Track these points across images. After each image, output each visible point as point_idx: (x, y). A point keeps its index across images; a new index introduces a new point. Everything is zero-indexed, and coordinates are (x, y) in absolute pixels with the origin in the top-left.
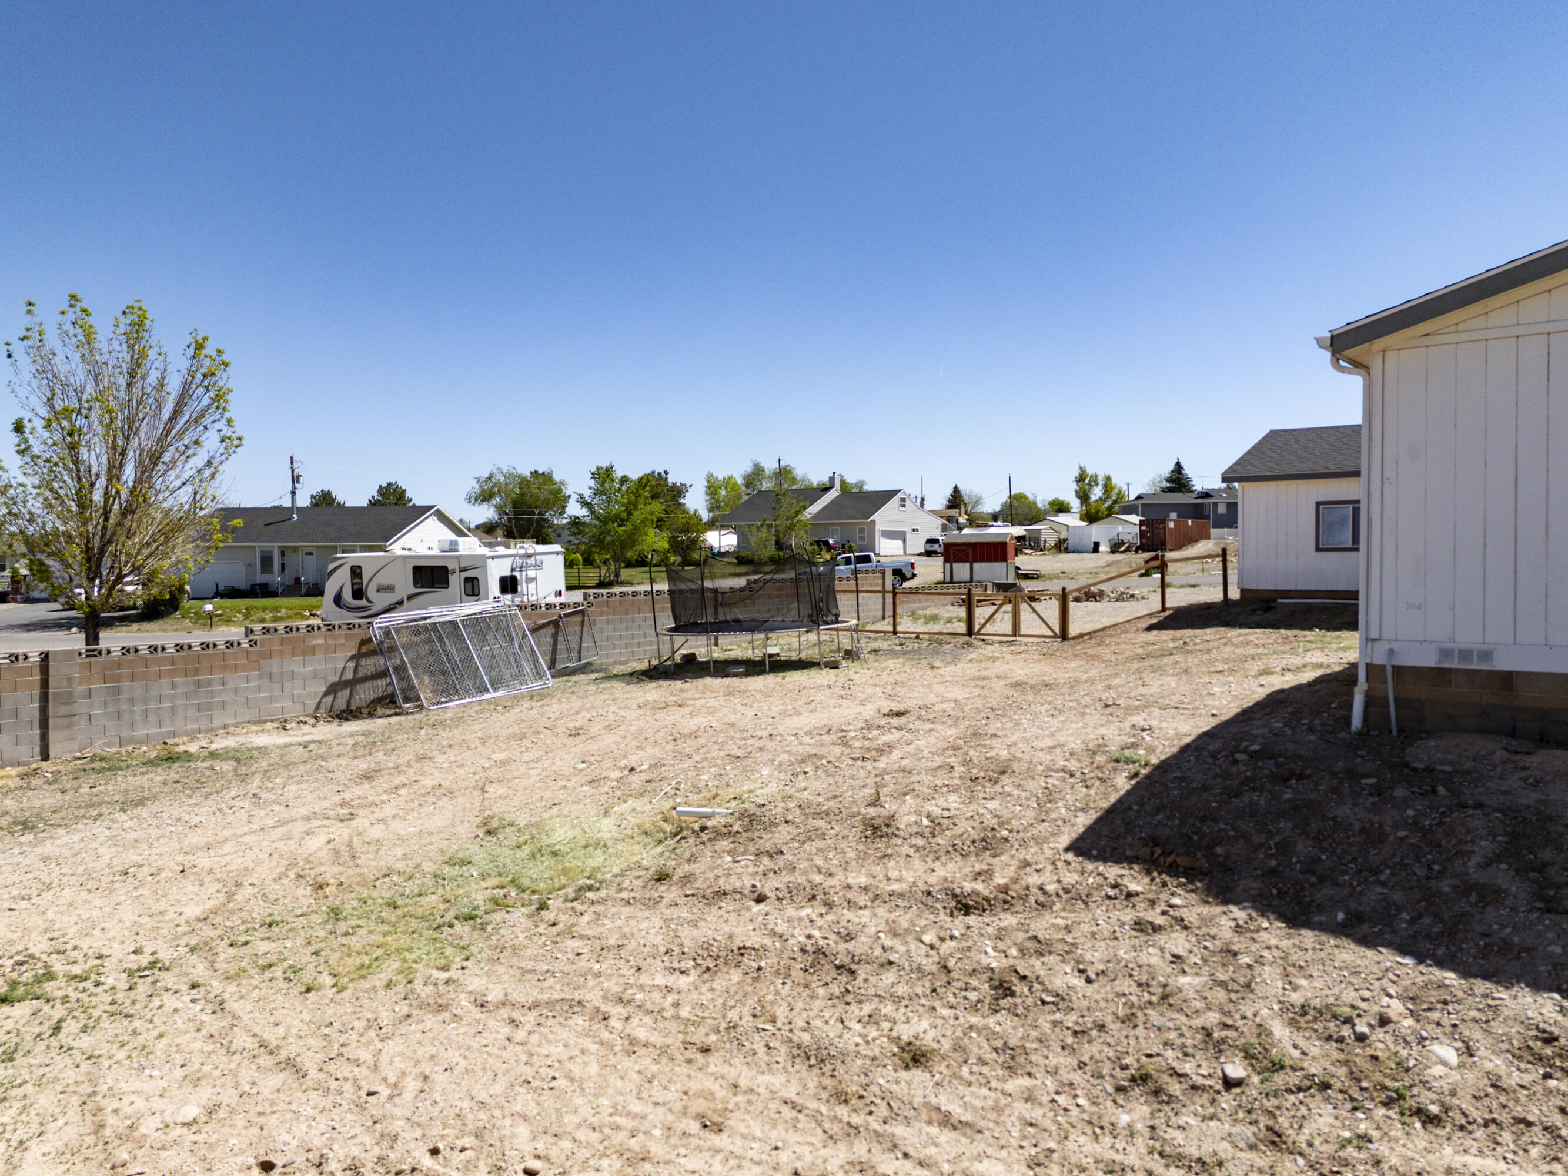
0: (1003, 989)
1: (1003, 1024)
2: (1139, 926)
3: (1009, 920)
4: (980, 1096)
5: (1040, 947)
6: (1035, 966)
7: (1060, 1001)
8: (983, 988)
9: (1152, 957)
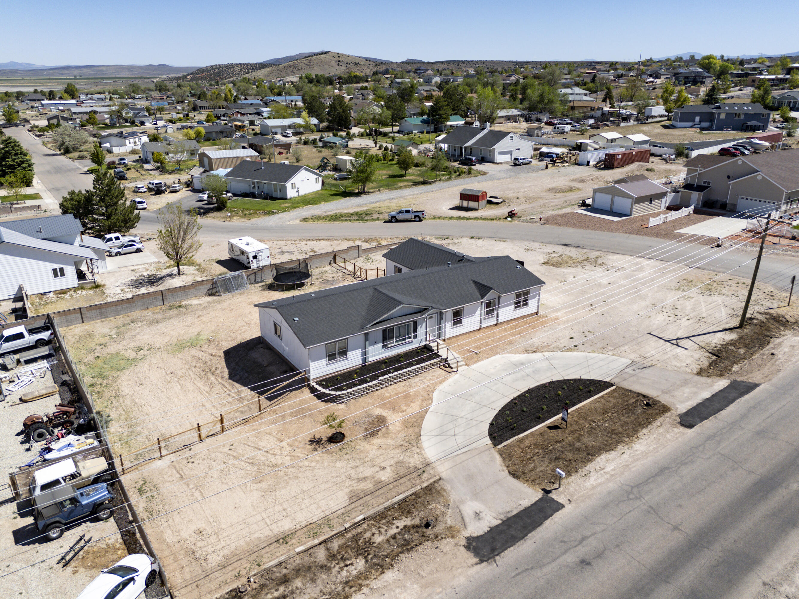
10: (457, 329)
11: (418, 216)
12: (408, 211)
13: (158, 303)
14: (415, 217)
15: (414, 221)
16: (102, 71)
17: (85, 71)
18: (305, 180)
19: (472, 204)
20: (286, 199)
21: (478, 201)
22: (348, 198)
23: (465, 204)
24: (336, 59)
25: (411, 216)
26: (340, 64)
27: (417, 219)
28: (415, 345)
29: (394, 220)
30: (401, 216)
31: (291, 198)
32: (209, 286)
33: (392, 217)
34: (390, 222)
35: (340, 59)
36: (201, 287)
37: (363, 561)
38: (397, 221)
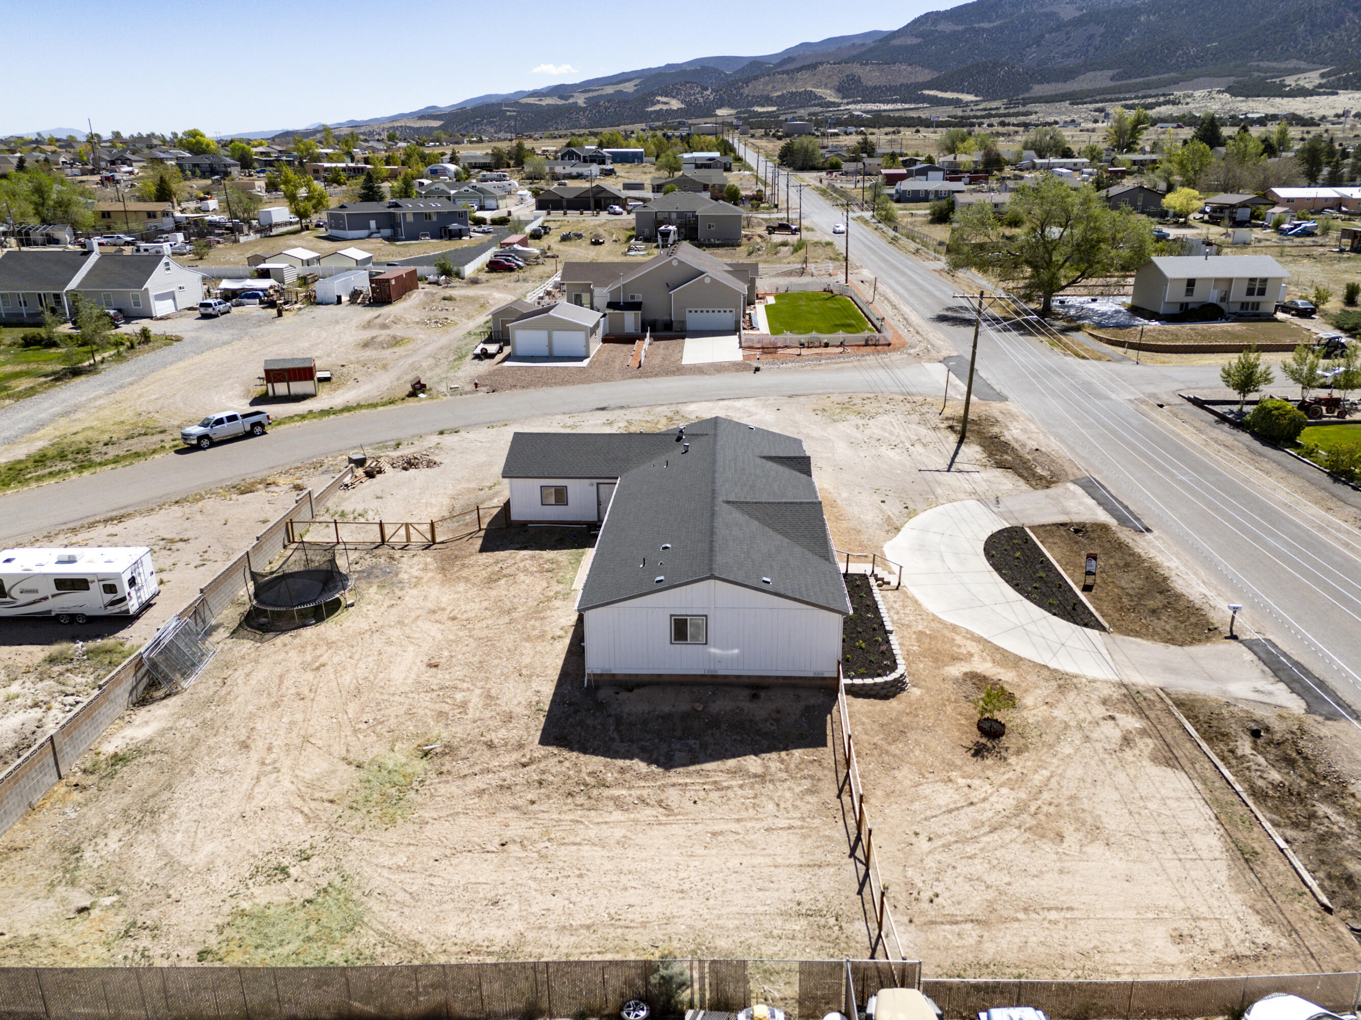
0: (541, 783)
1: (543, 791)
2: (560, 762)
3: (534, 767)
4: (547, 806)
5: (543, 772)
6: (544, 777)
7: (552, 783)
8: (537, 785)
9: (564, 769)
11: (259, 423)
14: (253, 425)
15: (253, 435)
19: (297, 387)
21: (311, 378)
23: (281, 389)
25: (242, 427)
27: (258, 430)
29: (205, 443)
30: (220, 432)
33: (201, 438)
34: (195, 449)
38: (213, 444)
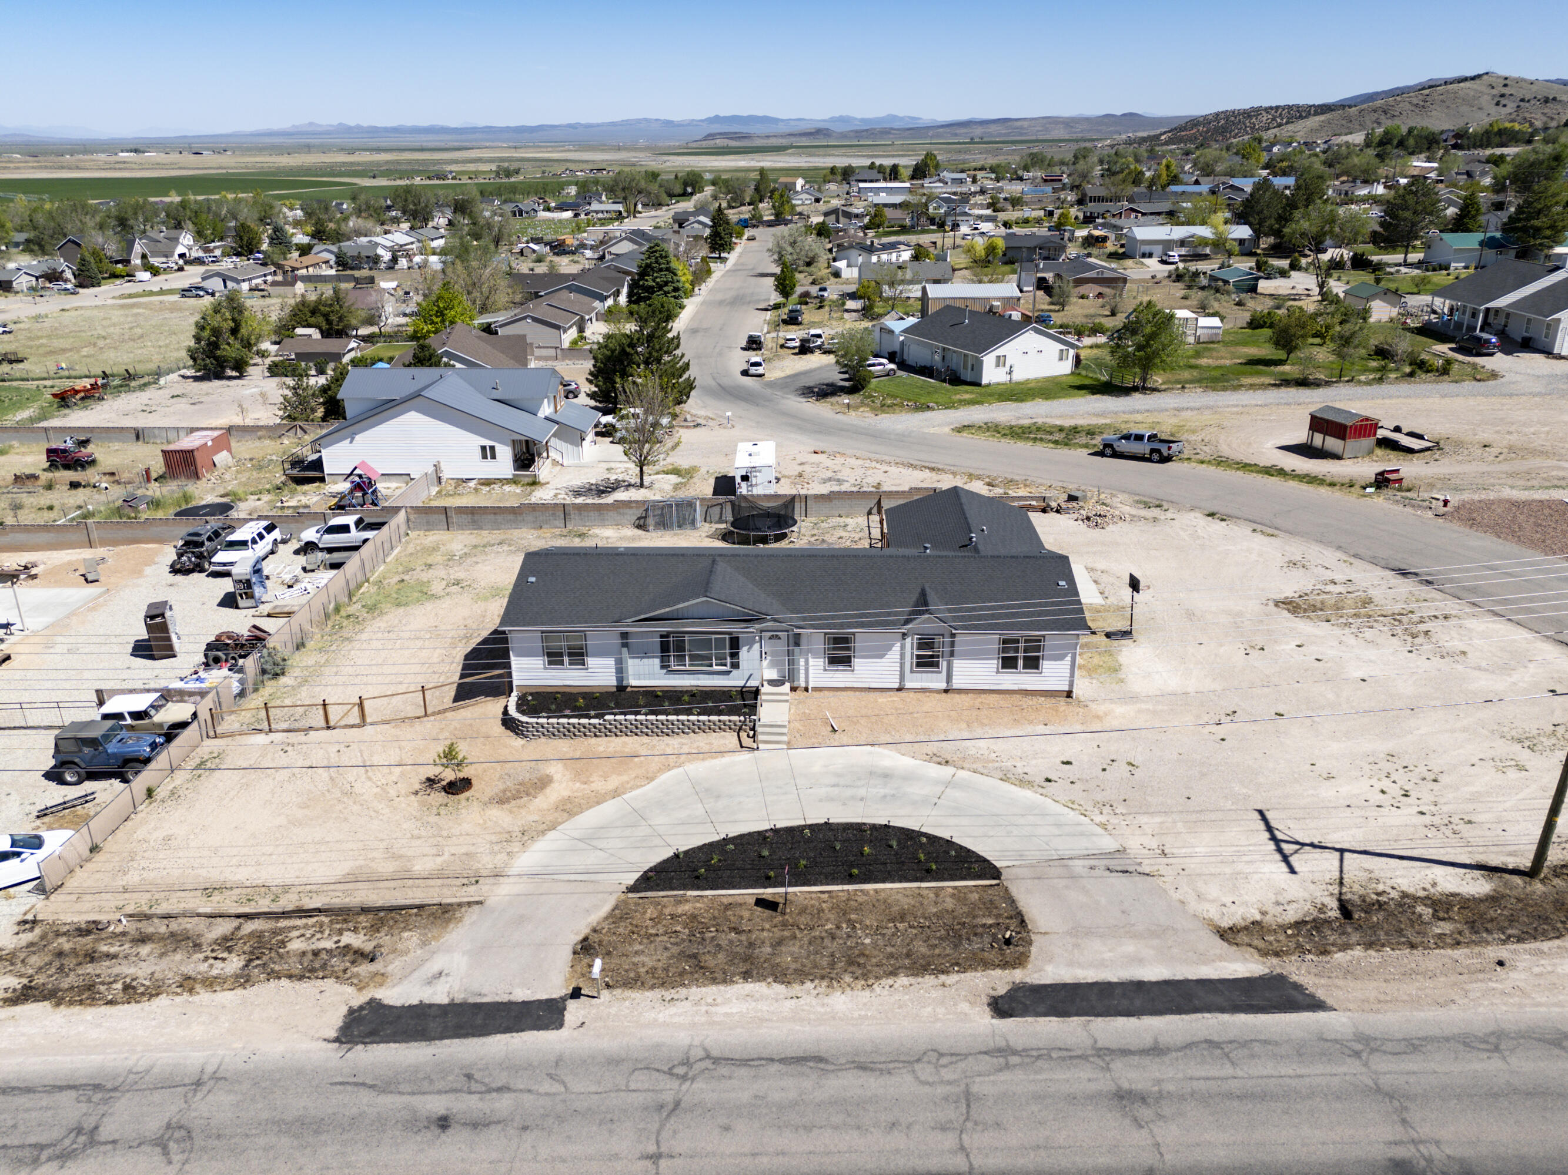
10: (830, 674)
11: (1158, 451)
12: (1139, 438)
13: (557, 523)
14: (1153, 451)
15: (1149, 460)
16: (1022, 128)
17: (993, 128)
18: (1032, 353)
19: (1332, 443)
20: (979, 385)
21: (1343, 438)
22: (1098, 396)
23: (1318, 440)
24: (1494, 92)
25: (1144, 448)
26: (1503, 101)
27: (1156, 456)
28: (734, 681)
29: (1108, 451)
30: (1124, 446)
31: (989, 385)
32: (640, 512)
33: (1106, 446)
34: (1101, 454)
35: (1506, 91)
36: (628, 511)
37: (242, 963)
38: (1117, 455)
